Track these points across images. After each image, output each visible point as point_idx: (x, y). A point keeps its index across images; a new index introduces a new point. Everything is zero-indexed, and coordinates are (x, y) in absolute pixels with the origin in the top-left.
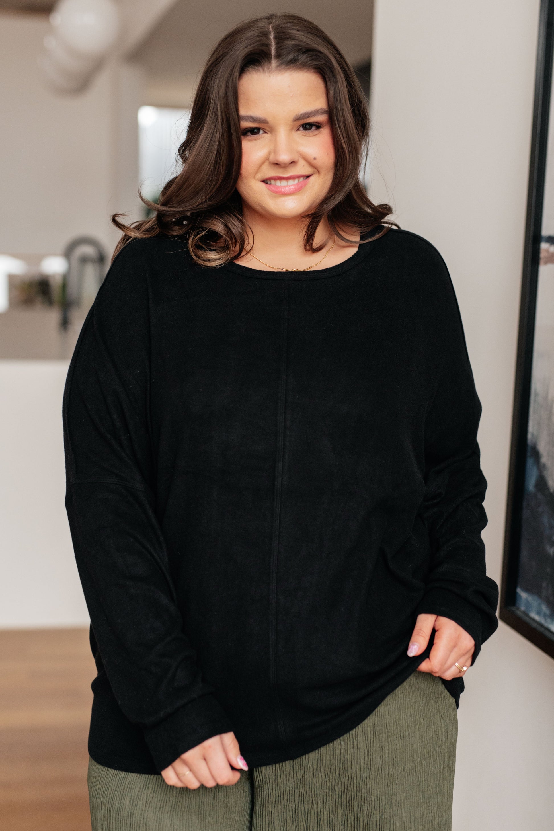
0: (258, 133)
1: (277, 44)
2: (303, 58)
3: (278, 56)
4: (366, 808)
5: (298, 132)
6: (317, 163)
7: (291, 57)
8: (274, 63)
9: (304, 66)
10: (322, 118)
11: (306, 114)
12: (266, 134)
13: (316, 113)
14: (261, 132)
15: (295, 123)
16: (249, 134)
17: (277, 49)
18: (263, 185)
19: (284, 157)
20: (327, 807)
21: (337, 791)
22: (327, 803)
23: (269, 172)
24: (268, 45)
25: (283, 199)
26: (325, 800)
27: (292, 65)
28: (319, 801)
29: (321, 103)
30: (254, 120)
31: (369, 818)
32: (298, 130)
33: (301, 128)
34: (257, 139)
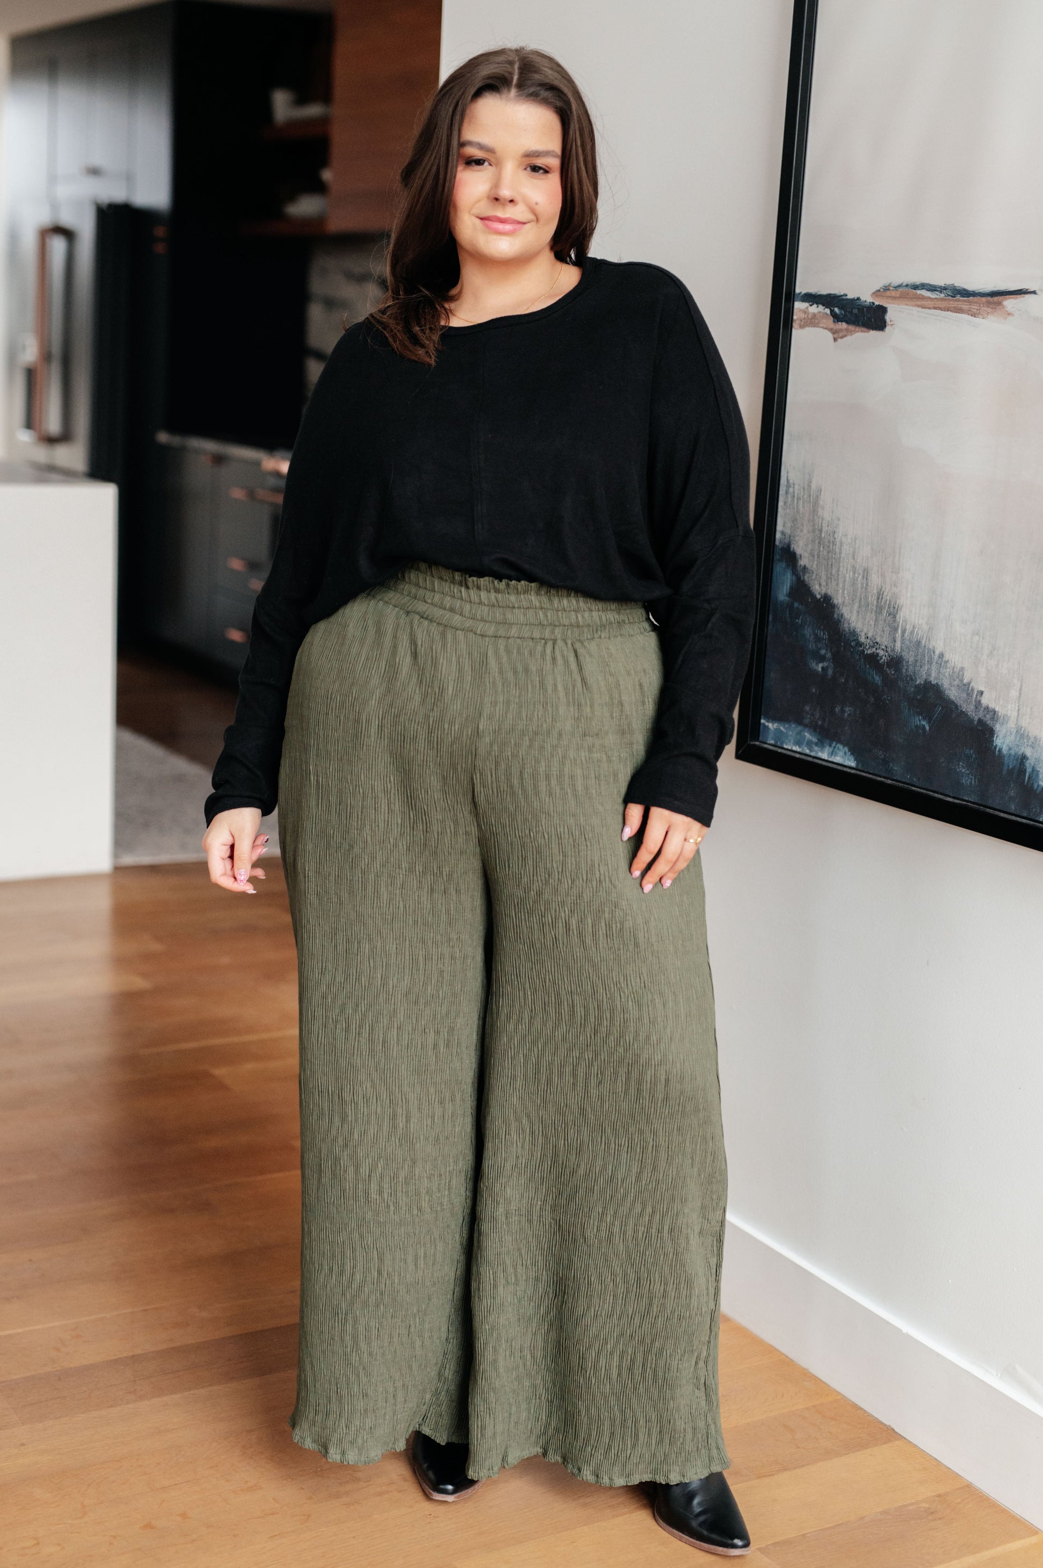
0: (482, 164)
1: (521, 73)
2: (544, 94)
3: (520, 86)
4: (617, 913)
5: (525, 172)
6: (539, 209)
7: (532, 90)
8: (513, 92)
9: (545, 102)
10: (555, 162)
11: (536, 152)
12: (490, 167)
13: (547, 154)
14: (486, 164)
15: (525, 159)
16: (473, 164)
17: (519, 79)
18: (478, 221)
19: (505, 193)
20: (576, 915)
21: (585, 898)
22: (576, 911)
23: (486, 209)
24: (511, 74)
25: (495, 237)
26: (573, 909)
27: (532, 98)
28: (566, 909)
29: (555, 145)
30: (481, 147)
31: (622, 923)
32: (525, 169)
33: (529, 169)
34: (480, 171)
